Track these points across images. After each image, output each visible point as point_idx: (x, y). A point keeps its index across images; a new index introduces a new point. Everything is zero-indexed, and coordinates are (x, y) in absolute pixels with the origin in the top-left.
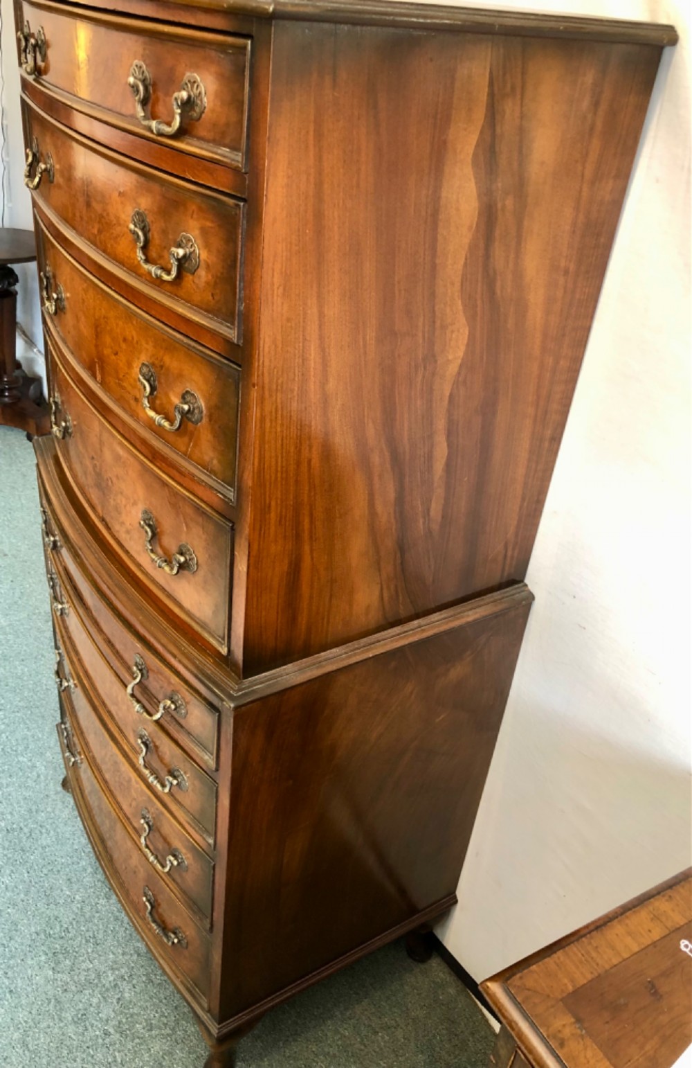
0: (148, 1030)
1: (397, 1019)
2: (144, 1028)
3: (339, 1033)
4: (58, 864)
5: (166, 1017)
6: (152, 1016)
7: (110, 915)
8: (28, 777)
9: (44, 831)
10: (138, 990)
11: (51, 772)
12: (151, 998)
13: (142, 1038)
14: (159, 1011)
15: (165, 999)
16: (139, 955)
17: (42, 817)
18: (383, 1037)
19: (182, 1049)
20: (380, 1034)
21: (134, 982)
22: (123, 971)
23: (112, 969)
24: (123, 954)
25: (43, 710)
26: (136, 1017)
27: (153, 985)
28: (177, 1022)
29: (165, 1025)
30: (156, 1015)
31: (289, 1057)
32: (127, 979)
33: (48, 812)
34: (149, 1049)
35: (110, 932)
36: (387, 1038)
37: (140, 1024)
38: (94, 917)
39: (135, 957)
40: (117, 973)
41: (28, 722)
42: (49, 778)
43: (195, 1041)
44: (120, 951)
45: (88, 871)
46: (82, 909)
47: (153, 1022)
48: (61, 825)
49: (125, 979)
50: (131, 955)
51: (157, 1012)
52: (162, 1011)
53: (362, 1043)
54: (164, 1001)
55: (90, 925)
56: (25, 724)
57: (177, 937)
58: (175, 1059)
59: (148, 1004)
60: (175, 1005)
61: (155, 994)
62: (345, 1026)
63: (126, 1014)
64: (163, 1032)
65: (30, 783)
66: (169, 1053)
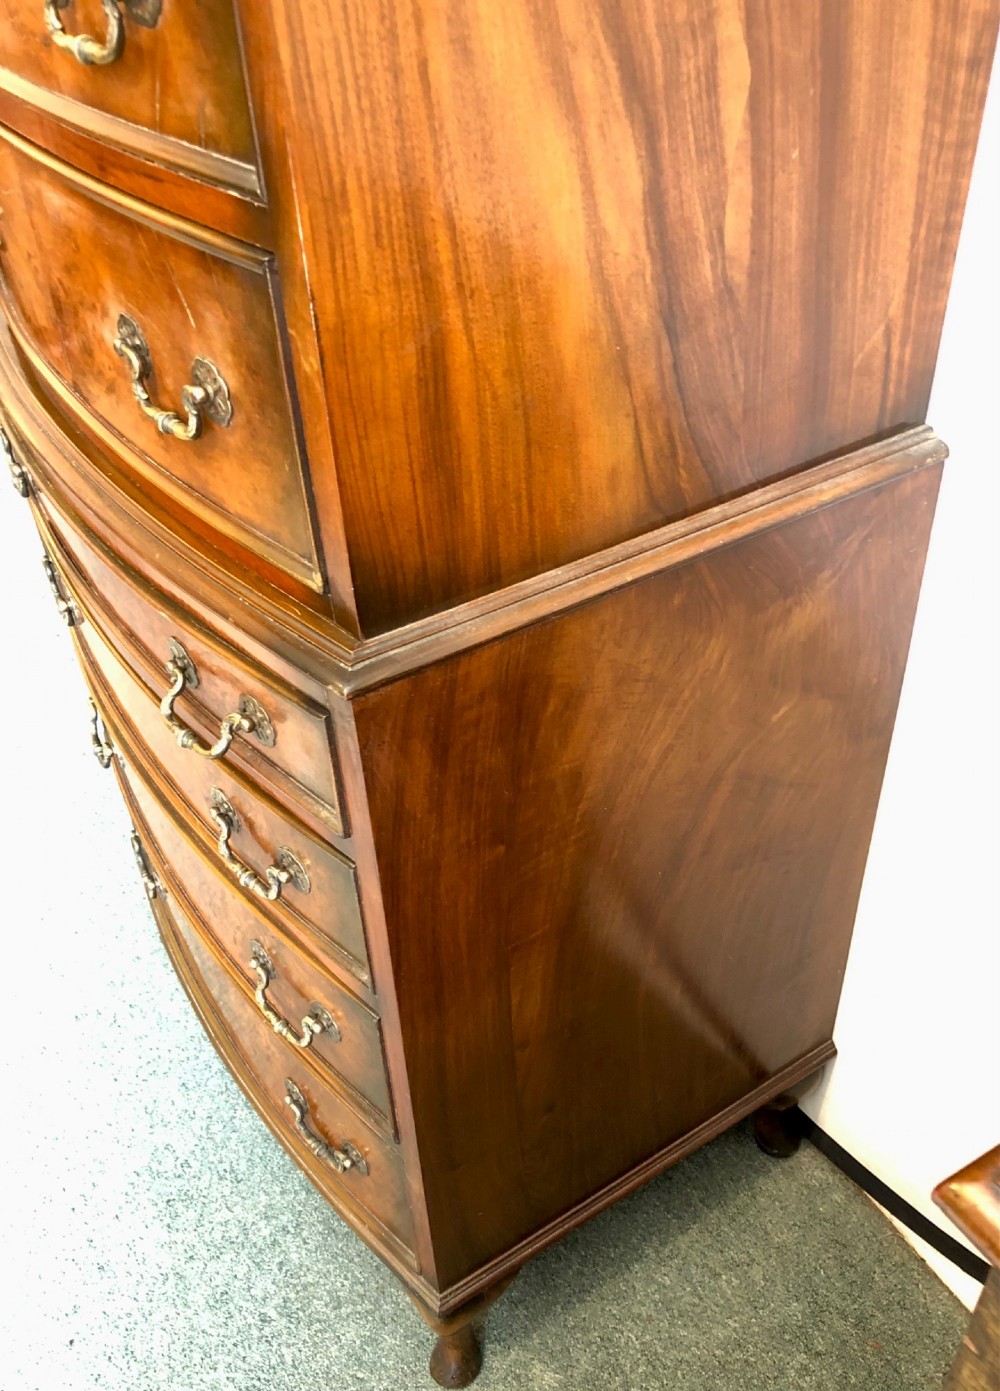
0: (335, 1308)
1: (751, 1251)
2: (326, 1305)
3: (654, 1281)
5: (362, 1284)
6: (339, 1285)
7: (256, 1133)
10: (311, 1246)
12: (335, 1256)
13: (325, 1321)
14: (349, 1275)
15: (359, 1256)
18: (729, 1282)
19: (392, 1333)
20: (724, 1277)
21: (305, 1234)
22: (284, 1219)
23: (266, 1217)
24: (283, 1193)
26: (311, 1289)
27: (337, 1236)
28: (381, 1290)
29: (361, 1296)
30: (346, 1282)
31: (573, 1328)
32: (292, 1231)
34: (338, 1337)
35: (258, 1160)
36: (735, 1282)
37: (320, 1299)
38: (229, 1139)
39: (303, 1195)
40: (274, 1222)
43: (413, 1318)
44: (278, 1190)
45: (214, 1069)
46: (208, 1128)
47: (341, 1294)
49: (288, 1232)
50: (296, 1192)
51: (346, 1278)
52: (354, 1276)
53: (695, 1293)
54: (356, 1260)
55: (224, 1152)
57: (348, 1157)
58: (382, 1350)
59: (331, 1267)
60: (375, 1264)
61: (341, 1249)
63: (295, 1286)
64: (359, 1308)
66: (372, 1341)
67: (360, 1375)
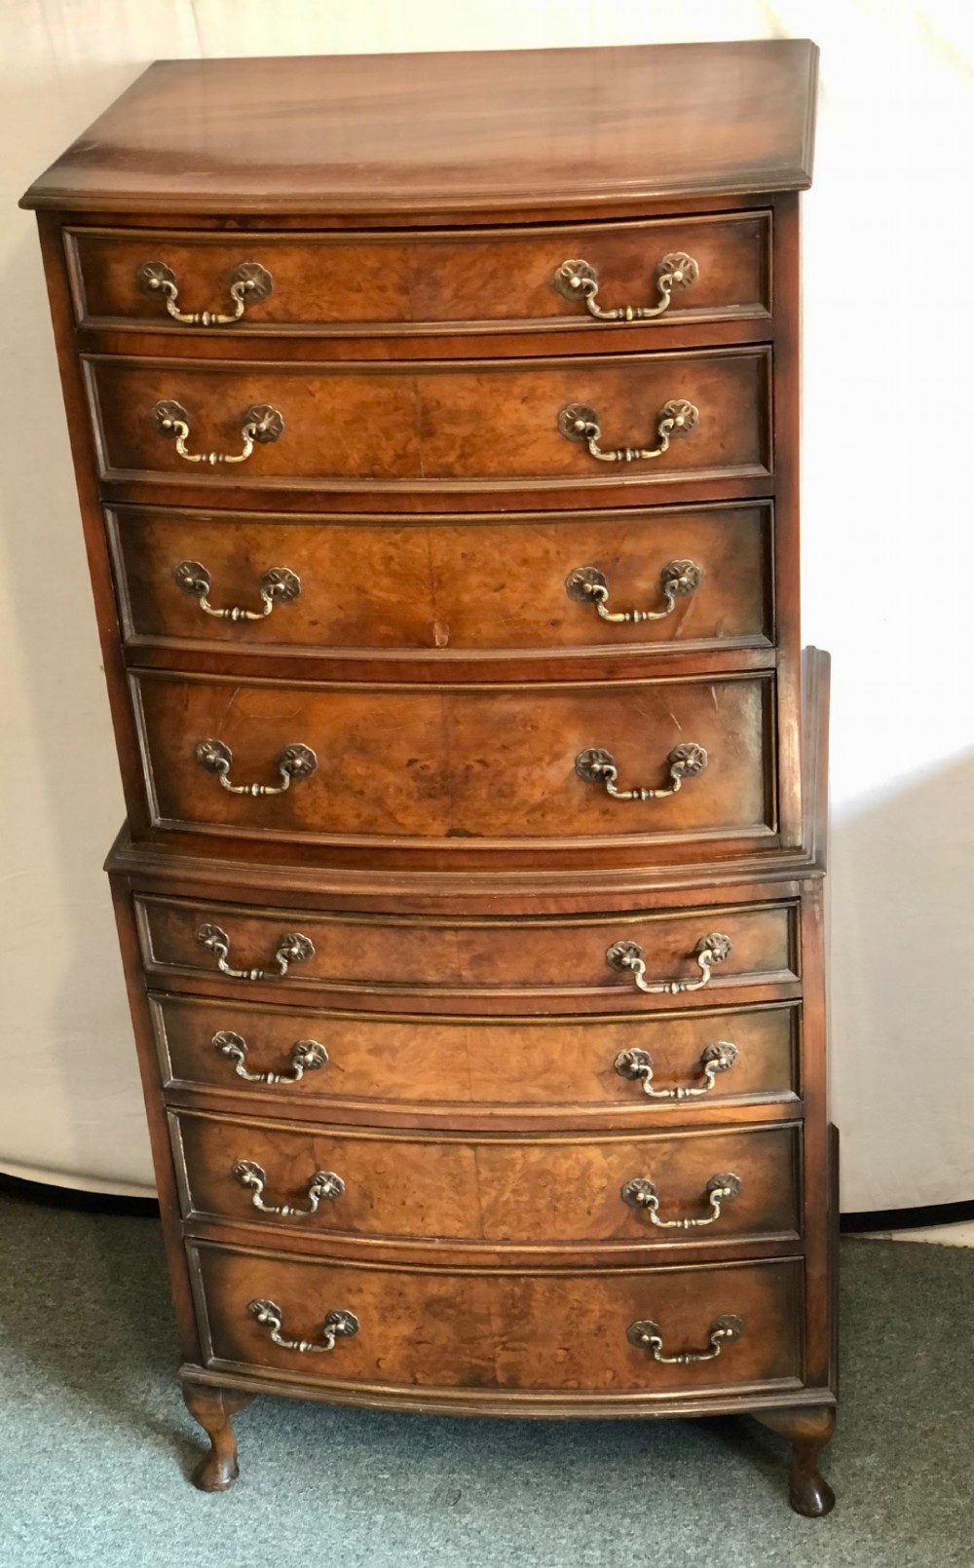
0: (705, 1543)
1: (880, 1315)
2: (697, 1546)
3: (855, 1372)
4: (353, 1546)
5: (701, 1519)
6: (687, 1532)
8: (144, 1526)
9: (274, 1543)
10: (638, 1533)
11: (161, 1495)
12: (662, 1523)
14: (686, 1523)
15: (675, 1510)
16: (588, 1512)
17: (246, 1536)
18: (892, 1339)
19: (756, 1521)
20: (885, 1338)
21: (623, 1531)
22: (597, 1537)
23: (584, 1547)
25: (10, 1461)
27: (645, 1513)
28: (716, 1511)
29: (710, 1524)
30: (690, 1528)
31: (846, 1429)
32: (612, 1537)
33: (241, 1526)
34: (730, 1551)
36: (894, 1335)
37: (688, 1547)
39: (587, 1517)
40: (594, 1544)
41: (19, 1488)
42: (173, 1502)
43: (757, 1505)
44: (565, 1529)
47: (696, 1534)
48: (283, 1519)
49: (612, 1541)
51: (686, 1526)
52: (689, 1520)
53: (882, 1359)
54: (676, 1513)
56: (15, 1493)
58: (763, 1533)
59: (668, 1529)
60: (691, 1505)
61: (659, 1517)
62: (851, 1363)
63: (663, 1556)
64: (718, 1530)
65: (159, 1528)
66: (753, 1534)
67: (773, 1553)
